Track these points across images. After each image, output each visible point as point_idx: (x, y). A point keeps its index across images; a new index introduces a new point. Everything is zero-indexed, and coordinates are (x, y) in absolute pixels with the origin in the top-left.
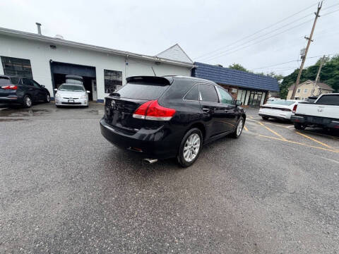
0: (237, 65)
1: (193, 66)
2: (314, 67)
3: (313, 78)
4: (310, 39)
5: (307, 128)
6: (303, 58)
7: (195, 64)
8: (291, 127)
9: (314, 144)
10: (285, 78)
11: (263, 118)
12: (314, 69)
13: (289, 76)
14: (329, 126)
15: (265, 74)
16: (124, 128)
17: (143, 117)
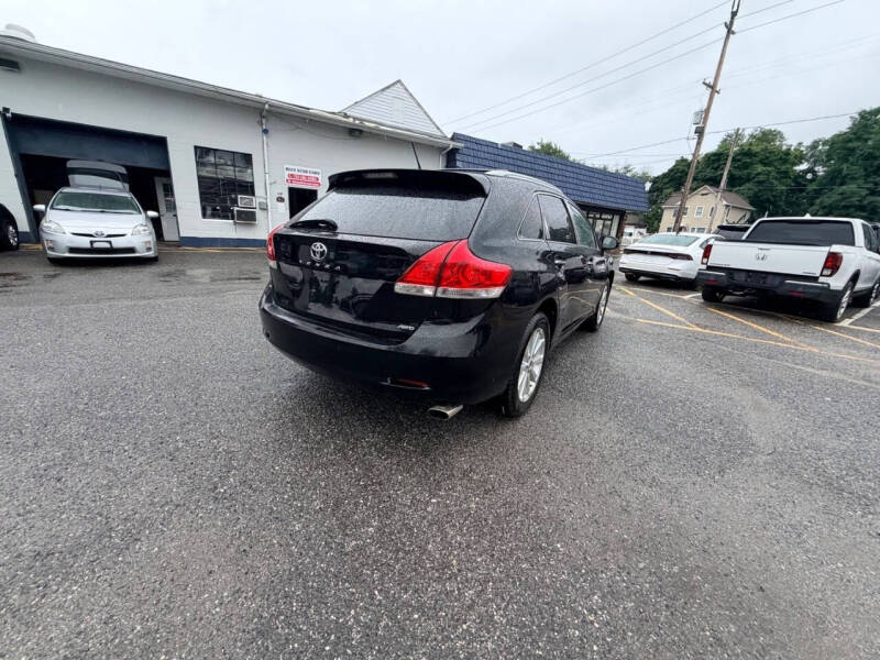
0: (549, 146)
1: (452, 145)
2: (714, 154)
3: (715, 182)
4: (712, 88)
5: (727, 298)
6: (700, 132)
7: (455, 137)
8: (694, 298)
9: (756, 333)
10: (655, 181)
11: (627, 276)
12: (716, 159)
13: (664, 175)
14: (780, 291)
15: (612, 169)
16: (361, 323)
17: (428, 291)
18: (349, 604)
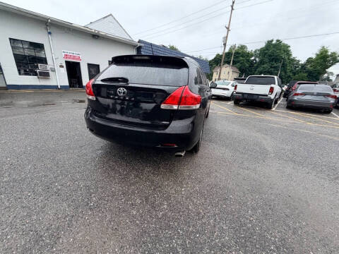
1: (139, 45)
2: (228, 53)
3: (228, 63)
4: (228, 28)
5: (241, 103)
6: (225, 45)
7: (140, 41)
8: (231, 103)
10: (210, 62)
12: (228, 55)
13: (213, 60)
14: (258, 100)
17: (175, 107)
18: (171, 238)
